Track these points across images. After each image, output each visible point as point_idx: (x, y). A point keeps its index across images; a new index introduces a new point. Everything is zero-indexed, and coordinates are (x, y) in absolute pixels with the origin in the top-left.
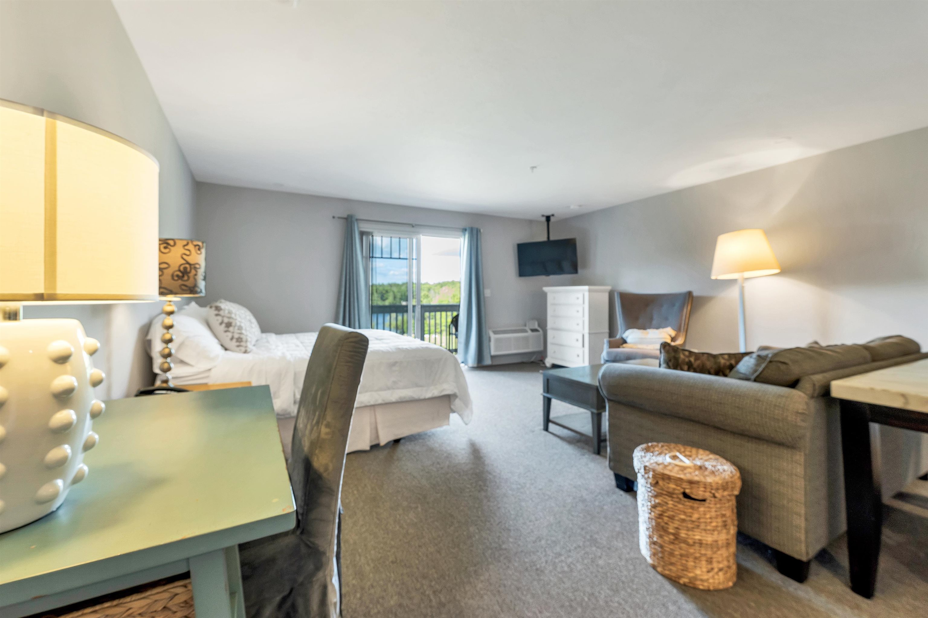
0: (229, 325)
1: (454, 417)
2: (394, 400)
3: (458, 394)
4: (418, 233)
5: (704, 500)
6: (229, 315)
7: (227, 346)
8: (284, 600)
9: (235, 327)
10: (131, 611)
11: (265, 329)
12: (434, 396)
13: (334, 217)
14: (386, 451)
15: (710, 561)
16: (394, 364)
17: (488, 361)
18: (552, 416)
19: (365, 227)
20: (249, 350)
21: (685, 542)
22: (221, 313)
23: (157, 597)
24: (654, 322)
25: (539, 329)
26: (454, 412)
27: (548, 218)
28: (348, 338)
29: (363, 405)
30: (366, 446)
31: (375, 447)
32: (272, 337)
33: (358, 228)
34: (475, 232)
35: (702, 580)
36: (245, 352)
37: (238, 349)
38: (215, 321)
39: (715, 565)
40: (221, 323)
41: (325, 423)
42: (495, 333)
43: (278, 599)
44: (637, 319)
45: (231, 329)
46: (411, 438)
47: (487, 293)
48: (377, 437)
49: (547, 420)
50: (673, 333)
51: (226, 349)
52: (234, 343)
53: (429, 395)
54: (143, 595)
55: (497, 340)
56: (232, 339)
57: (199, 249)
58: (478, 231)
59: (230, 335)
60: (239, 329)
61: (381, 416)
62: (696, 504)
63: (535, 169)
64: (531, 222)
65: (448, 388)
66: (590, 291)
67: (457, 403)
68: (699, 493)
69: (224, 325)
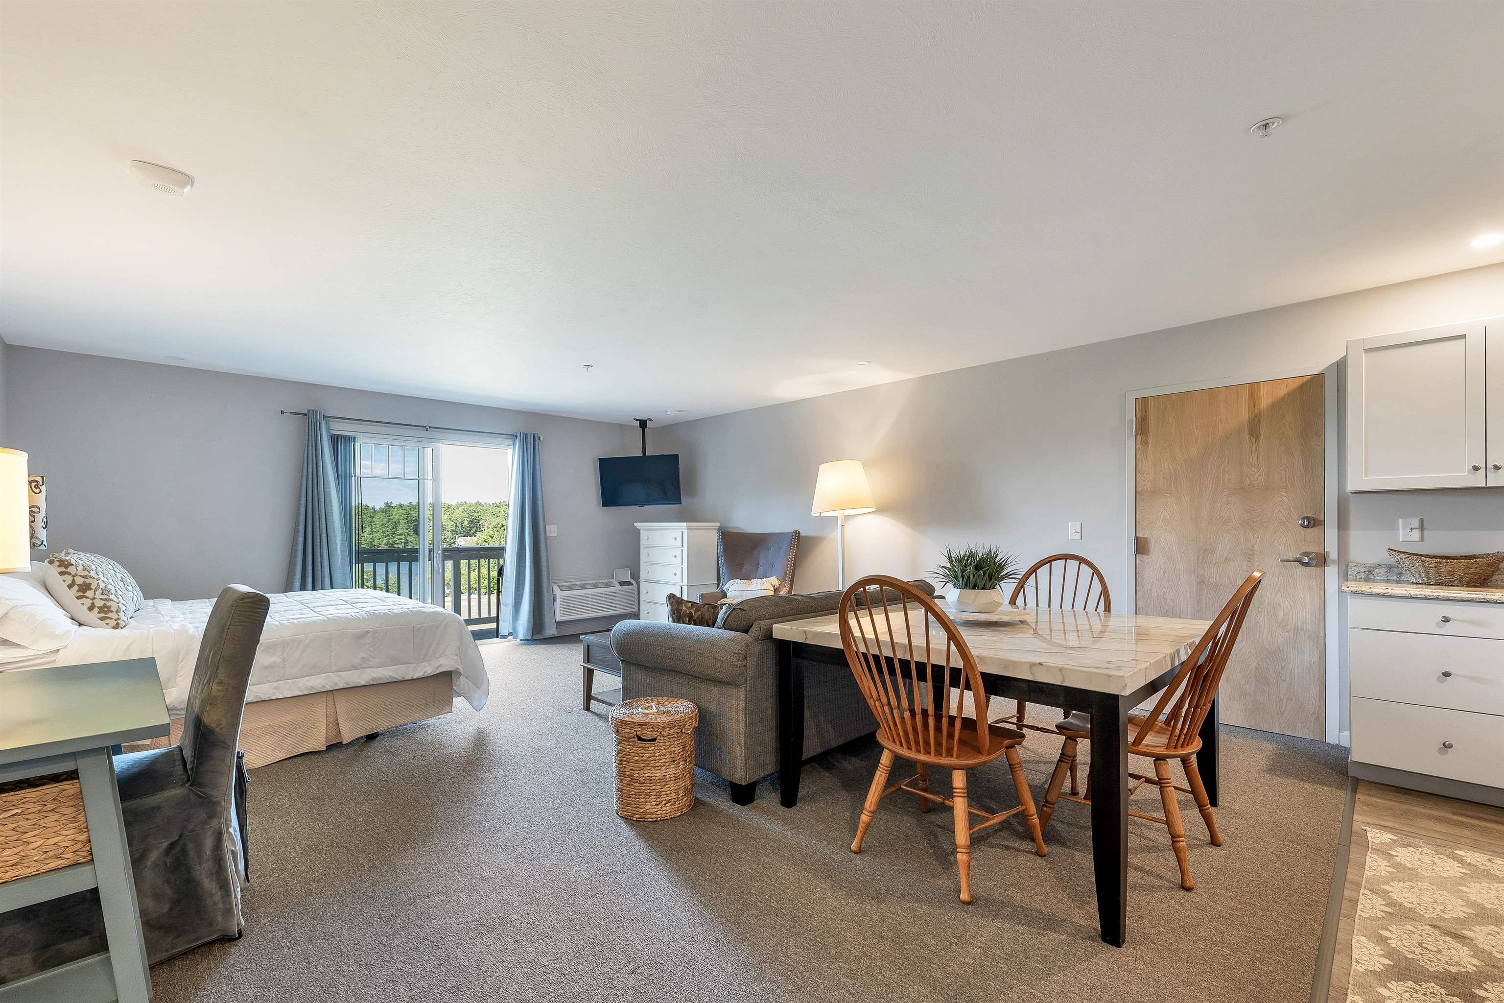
0: (85, 588)
1: (458, 702)
2: (363, 683)
3: (461, 670)
4: (437, 440)
5: (655, 740)
6: (85, 573)
7: (82, 620)
8: (172, 846)
9: (96, 590)
10: (26, 800)
11: (150, 593)
12: (426, 675)
13: (282, 412)
14: (351, 751)
15: (658, 795)
16: (364, 635)
17: (551, 630)
18: (593, 692)
19: (340, 429)
20: (122, 624)
21: (637, 781)
22: (71, 570)
23: (48, 791)
24: (761, 570)
25: (633, 581)
26: (459, 695)
27: (643, 424)
28: (243, 599)
29: (315, 691)
30: (319, 744)
31: (334, 747)
32: (166, 605)
33: (328, 429)
34: (530, 440)
35: (651, 813)
36: (117, 627)
37: (103, 623)
38: (59, 583)
39: (663, 797)
40: (70, 586)
41: (217, 681)
42: (562, 589)
43: (165, 845)
44: (741, 565)
45: (89, 594)
46: (393, 733)
47: (552, 530)
48: (339, 733)
49: (589, 697)
50: (777, 583)
51: (80, 624)
52: (94, 615)
53: (418, 674)
54: (35, 789)
55: (565, 599)
56: (91, 608)
57: (37, 487)
58: (535, 439)
59: (88, 602)
60: (102, 594)
61: (342, 706)
62: (647, 744)
63: (590, 369)
64: (621, 427)
65: (446, 664)
66: (689, 529)
67: (462, 683)
68: (648, 734)
69: (76, 588)
